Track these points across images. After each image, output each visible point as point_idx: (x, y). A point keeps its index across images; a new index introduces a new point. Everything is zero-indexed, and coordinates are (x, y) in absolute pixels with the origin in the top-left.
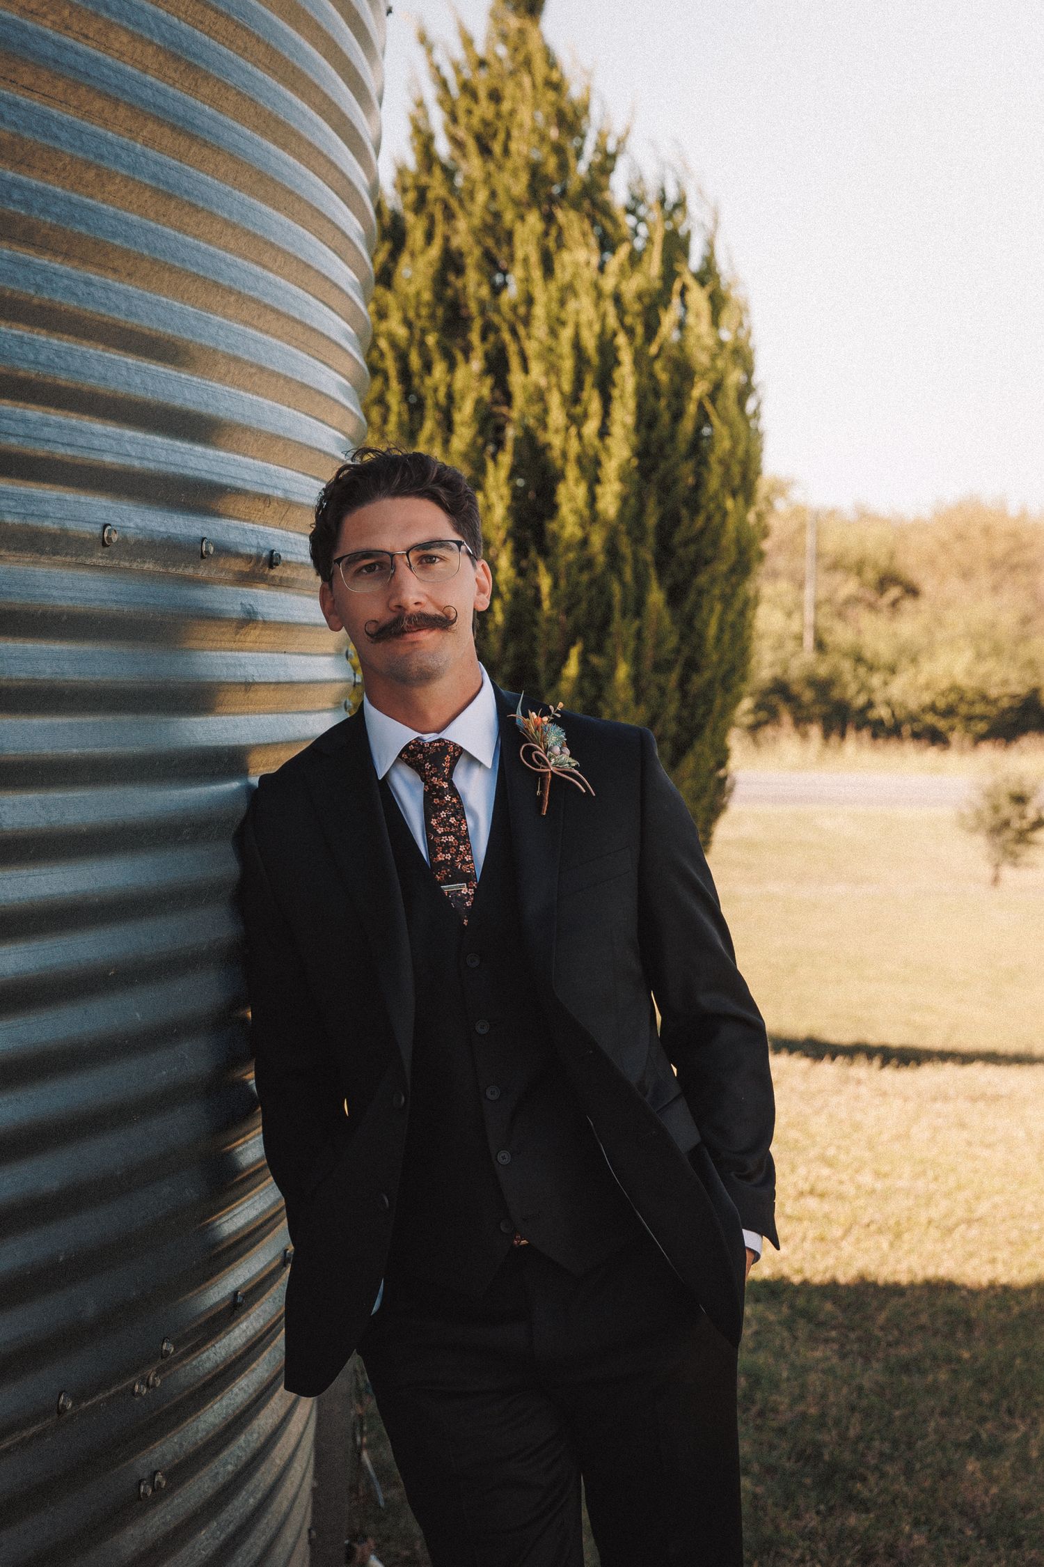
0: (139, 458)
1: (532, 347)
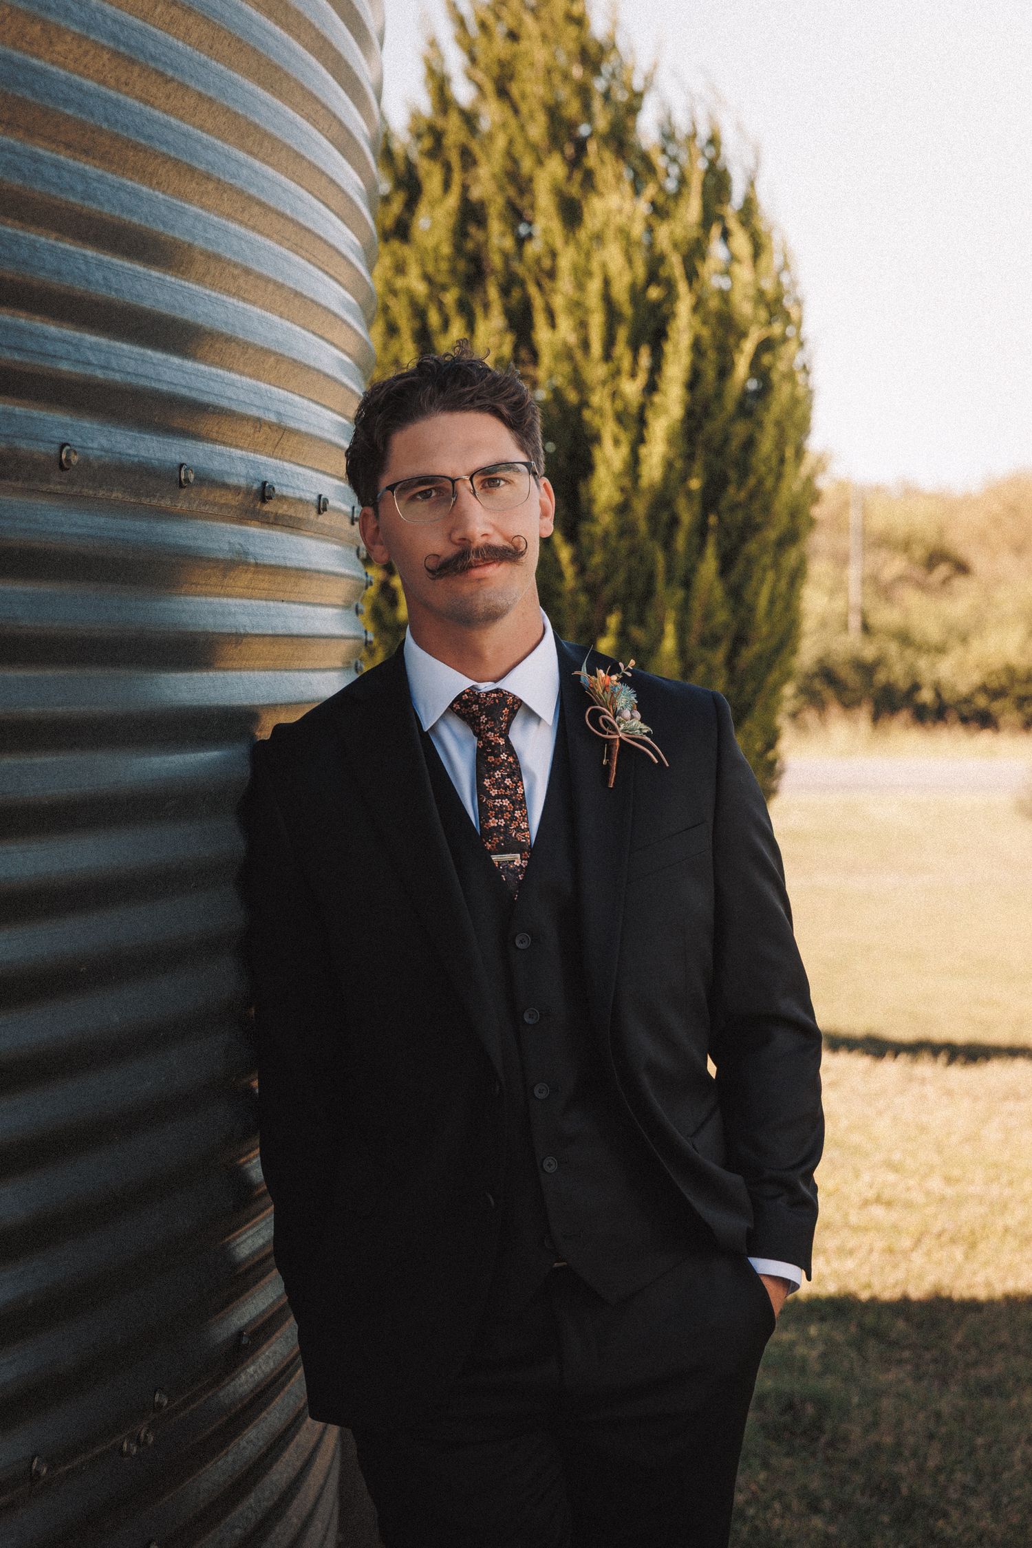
0: (102, 367)
1: (558, 302)
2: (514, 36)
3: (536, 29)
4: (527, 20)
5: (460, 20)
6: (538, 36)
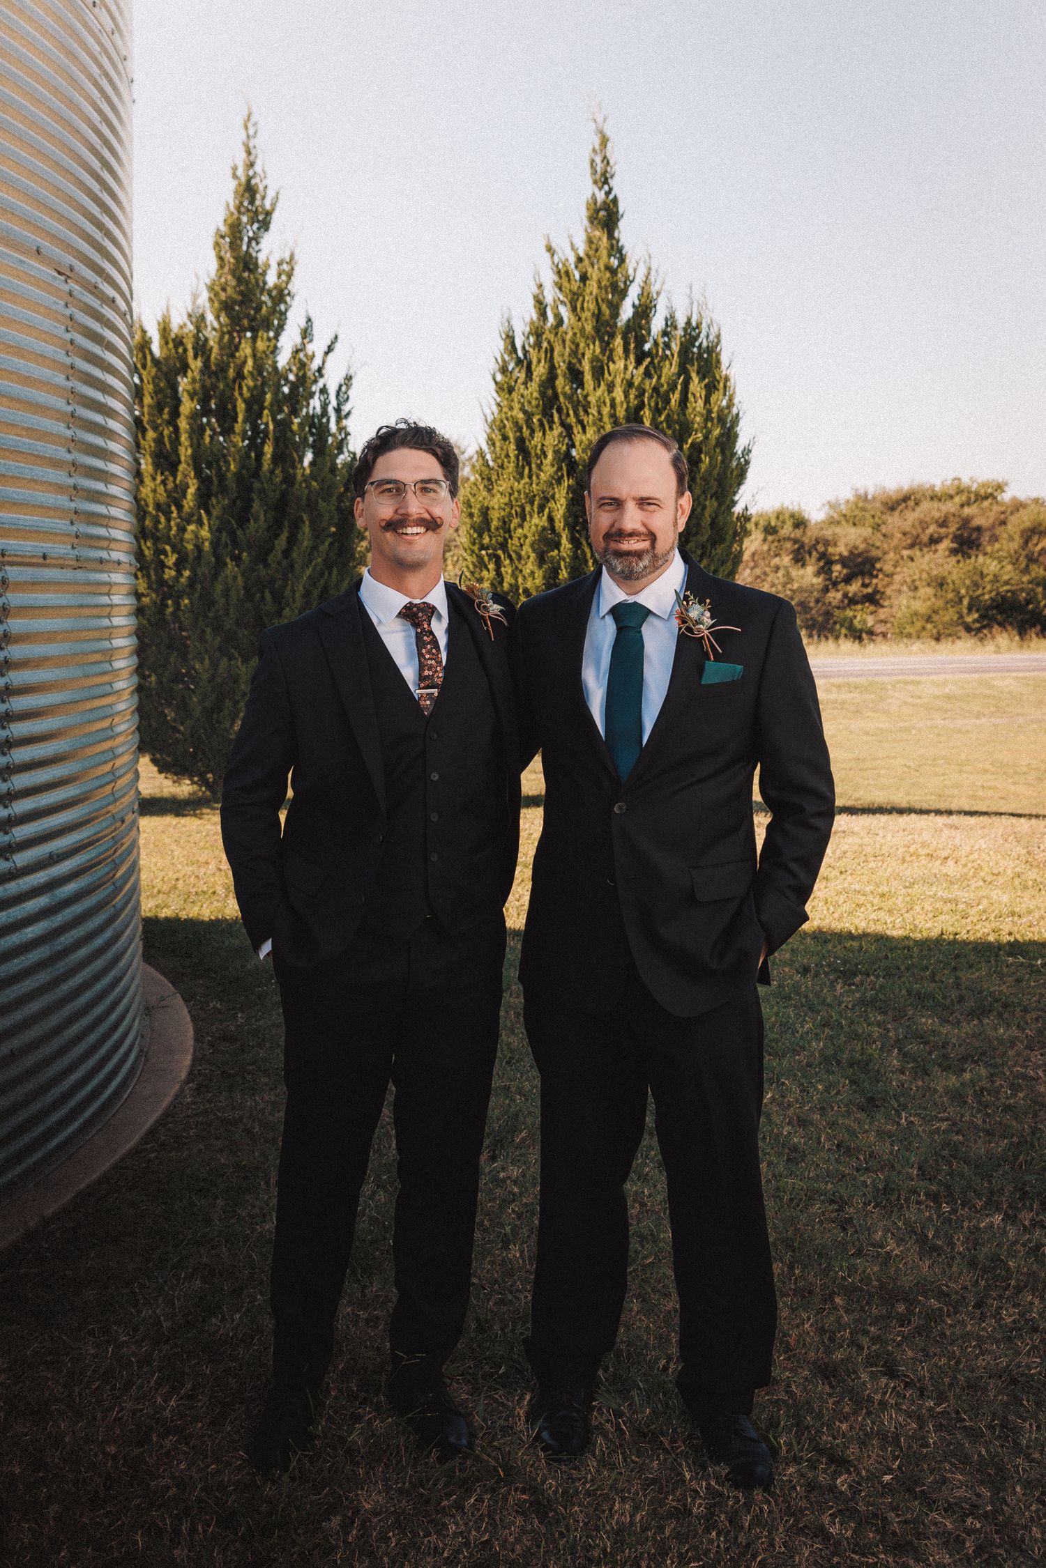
2: (584, 278)
3: (594, 274)
4: (590, 270)
5: (559, 272)
6: (595, 278)
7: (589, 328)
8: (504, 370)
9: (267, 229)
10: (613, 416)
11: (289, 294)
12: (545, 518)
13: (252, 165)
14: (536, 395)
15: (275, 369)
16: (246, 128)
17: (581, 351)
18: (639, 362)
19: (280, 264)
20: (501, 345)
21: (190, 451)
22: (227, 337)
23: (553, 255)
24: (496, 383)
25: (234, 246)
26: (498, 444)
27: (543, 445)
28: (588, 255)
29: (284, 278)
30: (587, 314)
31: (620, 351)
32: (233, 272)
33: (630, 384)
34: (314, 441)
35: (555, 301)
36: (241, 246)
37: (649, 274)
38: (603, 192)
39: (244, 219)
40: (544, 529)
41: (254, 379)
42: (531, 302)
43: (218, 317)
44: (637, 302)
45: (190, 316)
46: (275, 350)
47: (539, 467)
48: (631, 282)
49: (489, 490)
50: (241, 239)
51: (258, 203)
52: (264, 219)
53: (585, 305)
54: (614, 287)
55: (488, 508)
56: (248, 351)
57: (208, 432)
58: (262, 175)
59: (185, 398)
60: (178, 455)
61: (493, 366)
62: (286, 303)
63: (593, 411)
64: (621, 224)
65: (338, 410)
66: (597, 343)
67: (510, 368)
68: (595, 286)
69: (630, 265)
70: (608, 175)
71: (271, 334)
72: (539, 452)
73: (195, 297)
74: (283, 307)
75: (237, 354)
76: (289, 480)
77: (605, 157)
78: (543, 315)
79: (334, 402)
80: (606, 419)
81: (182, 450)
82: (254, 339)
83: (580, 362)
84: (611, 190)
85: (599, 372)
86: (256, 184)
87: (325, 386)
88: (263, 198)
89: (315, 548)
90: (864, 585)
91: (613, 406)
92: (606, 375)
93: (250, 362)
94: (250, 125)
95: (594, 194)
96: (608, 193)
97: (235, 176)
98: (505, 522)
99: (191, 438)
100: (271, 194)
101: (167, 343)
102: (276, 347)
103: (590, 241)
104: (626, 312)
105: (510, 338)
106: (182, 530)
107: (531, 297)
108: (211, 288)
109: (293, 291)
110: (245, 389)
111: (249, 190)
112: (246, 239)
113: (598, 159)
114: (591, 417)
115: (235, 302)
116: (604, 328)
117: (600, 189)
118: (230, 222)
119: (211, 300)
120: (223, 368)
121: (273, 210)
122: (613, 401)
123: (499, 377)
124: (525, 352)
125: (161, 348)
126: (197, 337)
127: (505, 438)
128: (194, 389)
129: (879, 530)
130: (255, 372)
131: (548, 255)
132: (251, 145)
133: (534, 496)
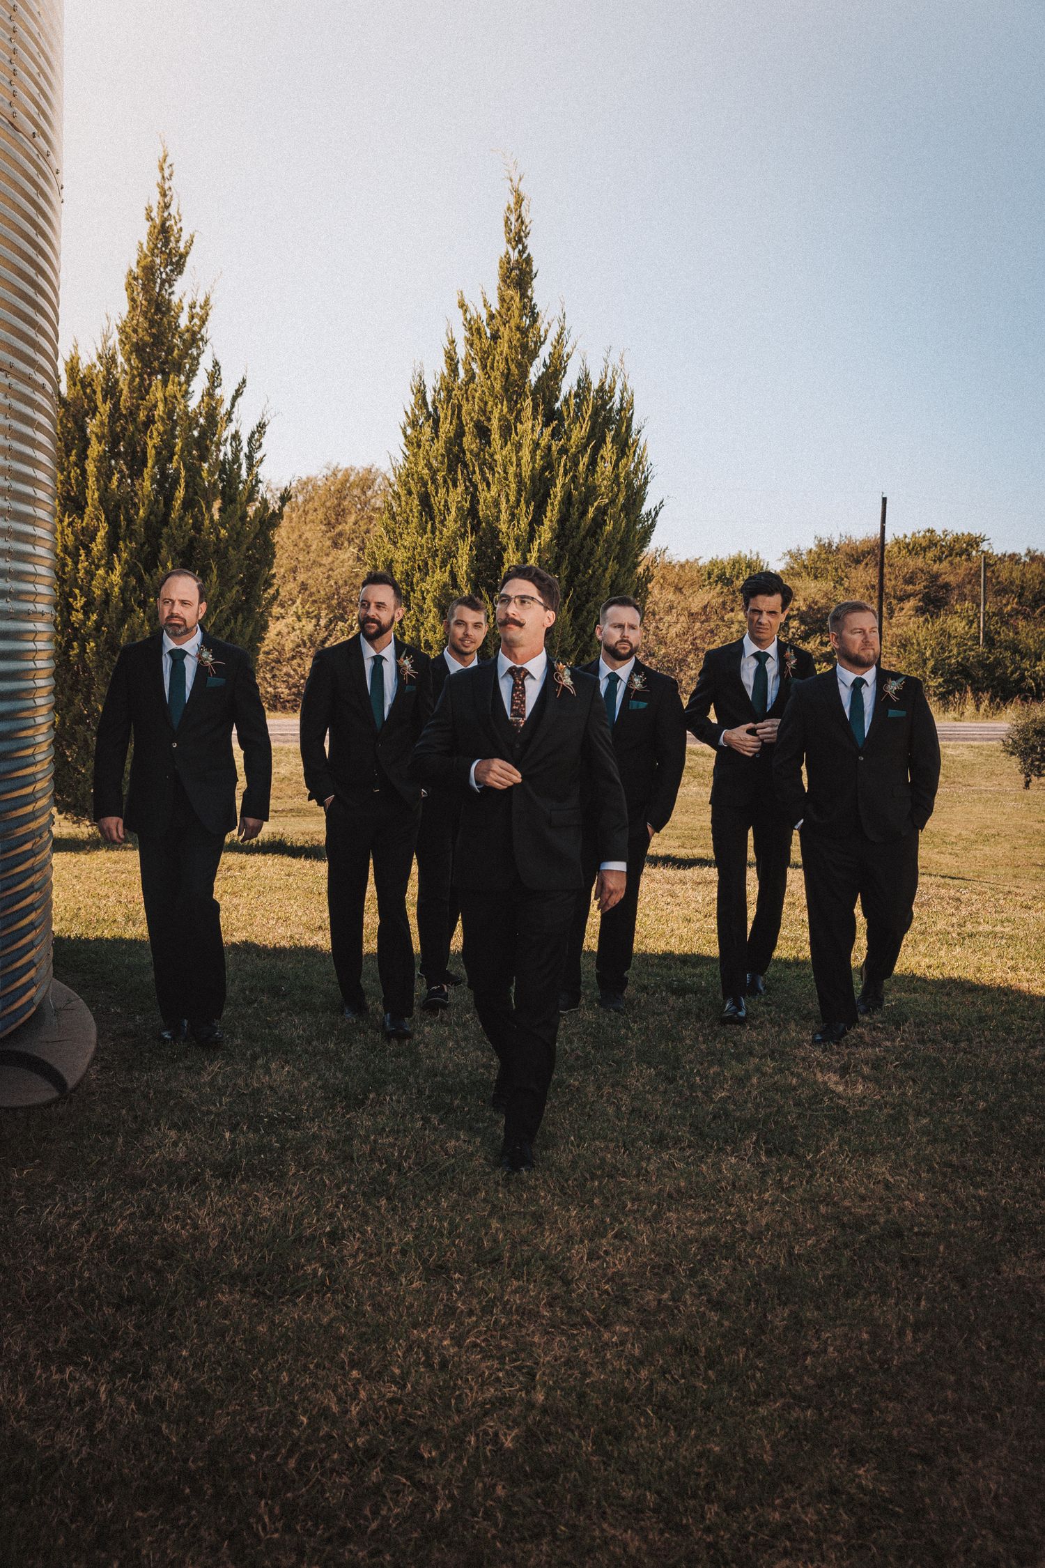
2: (495, 337)
3: (505, 332)
4: (502, 329)
5: (471, 329)
6: (506, 338)
7: (498, 387)
8: (414, 424)
9: (181, 272)
10: (518, 476)
11: (202, 339)
12: (447, 574)
13: (167, 206)
14: (442, 451)
15: (186, 413)
16: (162, 169)
17: (489, 409)
18: (546, 424)
19: (192, 307)
20: (412, 399)
21: (96, 495)
22: (137, 380)
23: (465, 311)
24: (406, 437)
25: (146, 289)
26: (403, 499)
27: (446, 501)
28: (499, 313)
29: (196, 321)
30: (497, 374)
31: (528, 412)
32: (145, 314)
33: (537, 445)
34: (224, 487)
35: (466, 359)
36: (153, 289)
37: (562, 333)
38: (517, 251)
39: (158, 261)
40: (445, 585)
41: (164, 424)
42: (443, 358)
43: (128, 360)
44: (548, 362)
45: (100, 357)
46: (186, 394)
47: (442, 522)
48: (542, 343)
49: (395, 543)
50: (155, 283)
51: (172, 245)
52: (178, 262)
53: (495, 364)
54: (524, 347)
55: (392, 561)
56: (160, 395)
57: (117, 476)
58: (177, 217)
59: (94, 441)
60: (86, 499)
61: (403, 419)
62: (198, 347)
63: (499, 469)
64: (534, 283)
65: (250, 457)
66: (505, 402)
67: (420, 422)
68: (506, 345)
69: (542, 325)
70: (522, 234)
71: (183, 378)
72: (442, 508)
73: (106, 338)
74: (194, 352)
75: (147, 397)
76: (197, 527)
77: (520, 216)
78: (454, 370)
79: (246, 450)
80: (511, 477)
81: (89, 493)
82: (165, 383)
83: (489, 420)
84: (525, 248)
85: (506, 431)
86: (171, 226)
87: (237, 432)
88: (178, 241)
89: (222, 594)
90: (822, 644)
91: (519, 465)
92: (513, 435)
93: (161, 406)
94: (165, 166)
95: (507, 253)
96: (521, 252)
97: (150, 218)
98: (408, 575)
99: (98, 480)
100: (185, 237)
101: (75, 384)
102: (187, 392)
103: (502, 300)
104: (535, 372)
105: (420, 392)
106: (90, 575)
107: (443, 353)
108: (122, 331)
109: (207, 336)
110: (155, 434)
111: (163, 233)
112: (159, 281)
113: (513, 218)
114: (497, 475)
115: (146, 345)
116: (513, 388)
117: (514, 249)
118: (143, 263)
119: (121, 341)
120: (133, 413)
121: (187, 253)
122: (519, 460)
123: (409, 431)
124: (436, 409)
125: (69, 387)
126: (107, 379)
127: (410, 493)
128: (103, 433)
129: (841, 585)
130: (165, 416)
131: (461, 311)
132: (166, 187)
133: (437, 550)
